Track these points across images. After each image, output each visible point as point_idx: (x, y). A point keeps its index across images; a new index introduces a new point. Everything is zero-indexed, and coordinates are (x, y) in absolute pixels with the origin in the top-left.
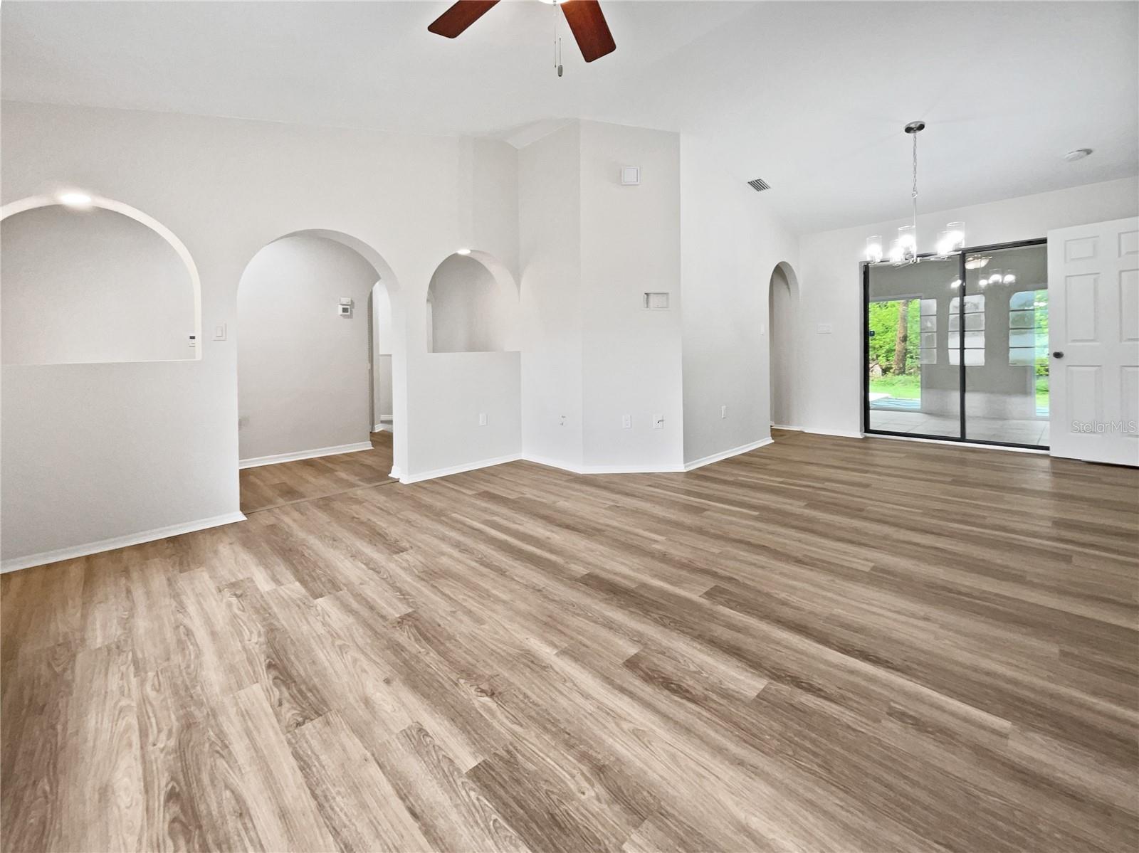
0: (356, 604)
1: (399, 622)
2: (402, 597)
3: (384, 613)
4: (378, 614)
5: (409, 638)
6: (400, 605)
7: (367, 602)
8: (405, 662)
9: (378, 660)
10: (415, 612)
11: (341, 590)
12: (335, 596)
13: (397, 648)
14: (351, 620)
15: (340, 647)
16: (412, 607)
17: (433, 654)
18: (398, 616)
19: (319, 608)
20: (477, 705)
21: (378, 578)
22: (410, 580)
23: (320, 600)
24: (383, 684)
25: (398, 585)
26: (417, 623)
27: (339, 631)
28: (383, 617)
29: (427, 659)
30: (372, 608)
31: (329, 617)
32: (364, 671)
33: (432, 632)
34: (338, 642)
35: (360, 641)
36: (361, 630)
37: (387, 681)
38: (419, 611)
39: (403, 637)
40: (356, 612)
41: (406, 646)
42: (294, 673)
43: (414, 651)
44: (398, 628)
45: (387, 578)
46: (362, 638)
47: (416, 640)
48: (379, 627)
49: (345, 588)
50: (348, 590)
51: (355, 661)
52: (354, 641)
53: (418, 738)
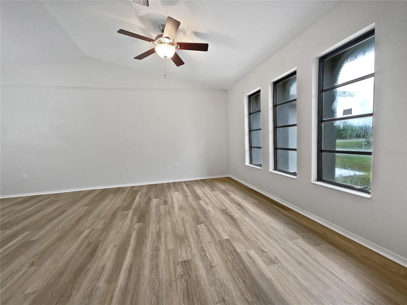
0: (214, 233)
1: (202, 223)
2: (198, 231)
3: (205, 227)
4: (207, 227)
5: (201, 218)
6: (200, 228)
7: (209, 232)
8: (204, 214)
9: (210, 215)
10: (197, 225)
11: (219, 241)
12: (221, 239)
13: (205, 217)
14: (216, 227)
15: (219, 220)
16: (197, 226)
17: (198, 213)
18: (202, 225)
19: (226, 234)
20: (196, 205)
21: (203, 243)
22: (191, 238)
23: (227, 238)
24: (210, 211)
25: (197, 237)
26: (198, 221)
27: (219, 224)
28: (206, 225)
29: (200, 213)
30: (209, 229)
31: (222, 230)
32: (214, 214)
33: (195, 218)
34: (219, 221)
35: (214, 220)
36: (213, 223)
37: (209, 211)
38: (195, 224)
39: (202, 218)
40: (214, 229)
41: (203, 216)
42: (229, 217)
43: (202, 215)
44: (203, 221)
45: (199, 242)
46: (213, 221)
47: (200, 217)
48: (208, 222)
49: (217, 242)
50: (216, 240)
51: (215, 216)
52: (215, 221)
53: (207, 204)
